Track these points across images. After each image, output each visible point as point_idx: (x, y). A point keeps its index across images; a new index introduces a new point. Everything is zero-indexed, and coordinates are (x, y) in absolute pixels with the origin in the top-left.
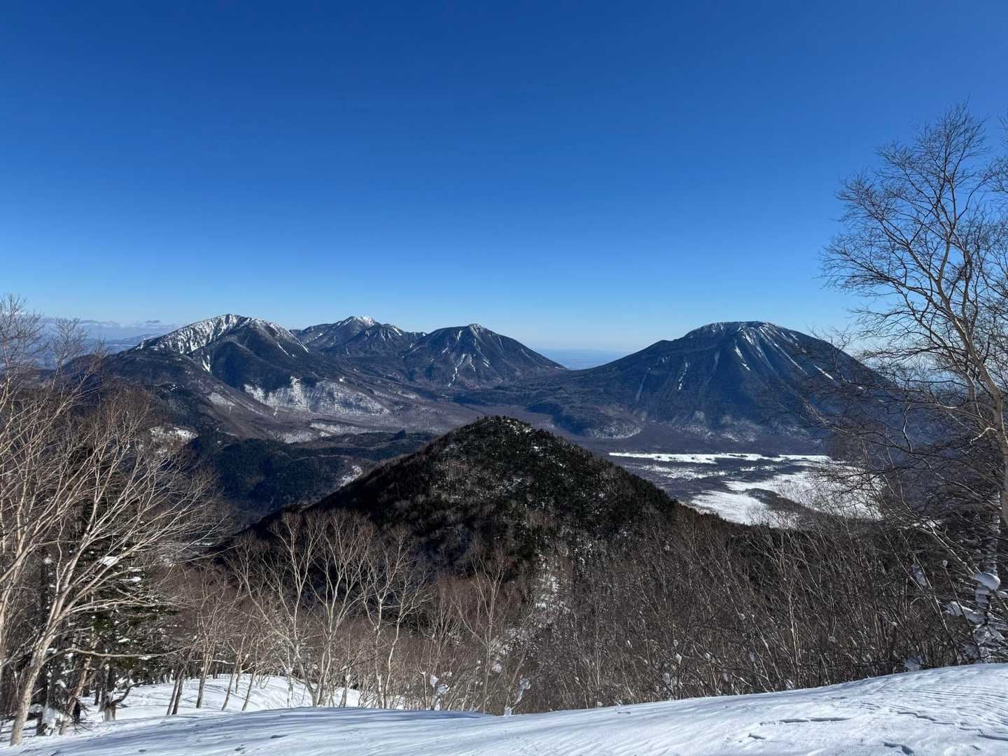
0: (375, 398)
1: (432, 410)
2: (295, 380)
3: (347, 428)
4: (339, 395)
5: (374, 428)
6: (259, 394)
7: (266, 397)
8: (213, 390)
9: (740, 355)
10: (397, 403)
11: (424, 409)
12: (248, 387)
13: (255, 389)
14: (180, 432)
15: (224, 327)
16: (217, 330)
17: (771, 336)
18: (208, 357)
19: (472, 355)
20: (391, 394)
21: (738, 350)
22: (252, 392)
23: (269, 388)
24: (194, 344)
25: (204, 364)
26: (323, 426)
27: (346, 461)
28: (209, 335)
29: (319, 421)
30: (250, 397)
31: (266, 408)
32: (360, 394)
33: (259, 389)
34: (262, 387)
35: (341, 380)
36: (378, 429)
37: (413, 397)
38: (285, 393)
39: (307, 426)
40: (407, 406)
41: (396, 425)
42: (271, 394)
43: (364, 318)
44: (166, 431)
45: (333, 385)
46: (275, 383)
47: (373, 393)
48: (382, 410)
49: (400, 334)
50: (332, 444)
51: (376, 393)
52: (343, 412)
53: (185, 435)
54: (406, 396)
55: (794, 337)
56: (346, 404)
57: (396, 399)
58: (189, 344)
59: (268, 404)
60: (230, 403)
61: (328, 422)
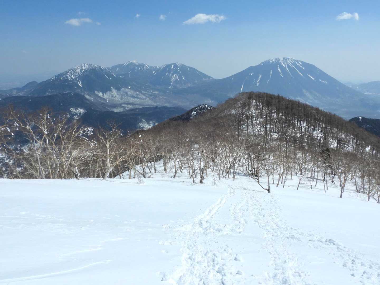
0: (143, 94)
1: (165, 98)
2: (113, 88)
3: (135, 106)
4: (130, 93)
5: (144, 105)
6: (100, 94)
7: (103, 95)
8: (85, 94)
9: (280, 71)
10: (151, 95)
11: (161, 97)
12: (96, 92)
13: (99, 92)
14: (80, 110)
15: (84, 69)
16: (81, 70)
17: (292, 63)
18: (80, 81)
19: (178, 75)
20: (148, 92)
21: (279, 69)
22: (98, 93)
23: (104, 92)
24: (73, 76)
25: (79, 83)
26: (126, 106)
27: (140, 118)
28: (78, 72)
29: (124, 103)
30: (97, 96)
31: (104, 99)
32: (137, 92)
33: (100, 92)
34: (101, 92)
35: (129, 87)
36: (146, 106)
37: (156, 93)
38: (110, 93)
39: (120, 105)
40: (155, 96)
41: (152, 104)
42: (105, 94)
43: (134, 61)
44: (75, 110)
45: (127, 90)
46: (106, 90)
47: (142, 92)
48: (146, 98)
49: (148, 67)
50: (133, 112)
51: (143, 92)
52: (132, 100)
53: (82, 111)
54: (154, 92)
55: (300, 63)
56: (133, 97)
57: (150, 94)
58: (72, 76)
59: (104, 98)
60: (92, 98)
61: (128, 104)
